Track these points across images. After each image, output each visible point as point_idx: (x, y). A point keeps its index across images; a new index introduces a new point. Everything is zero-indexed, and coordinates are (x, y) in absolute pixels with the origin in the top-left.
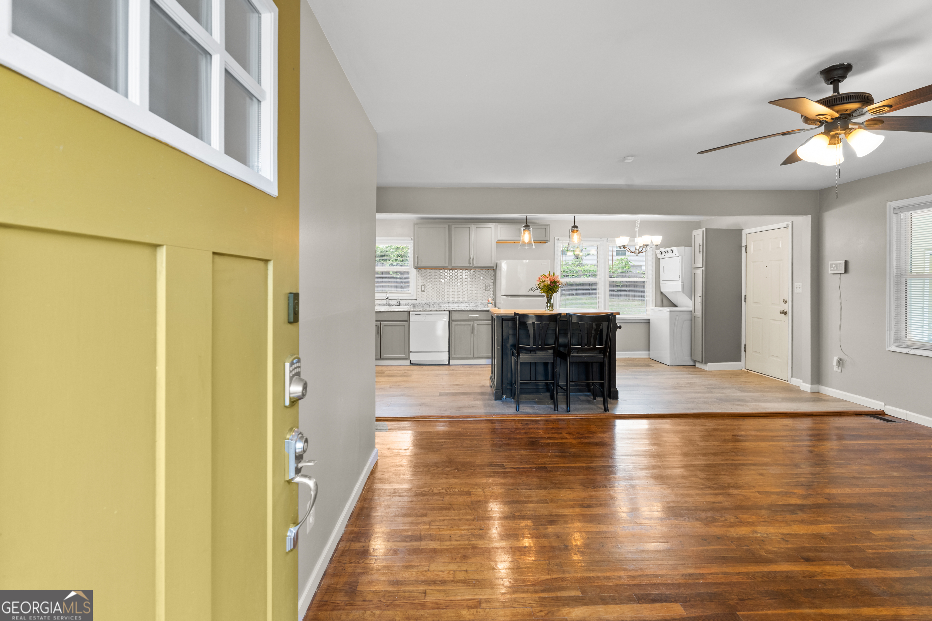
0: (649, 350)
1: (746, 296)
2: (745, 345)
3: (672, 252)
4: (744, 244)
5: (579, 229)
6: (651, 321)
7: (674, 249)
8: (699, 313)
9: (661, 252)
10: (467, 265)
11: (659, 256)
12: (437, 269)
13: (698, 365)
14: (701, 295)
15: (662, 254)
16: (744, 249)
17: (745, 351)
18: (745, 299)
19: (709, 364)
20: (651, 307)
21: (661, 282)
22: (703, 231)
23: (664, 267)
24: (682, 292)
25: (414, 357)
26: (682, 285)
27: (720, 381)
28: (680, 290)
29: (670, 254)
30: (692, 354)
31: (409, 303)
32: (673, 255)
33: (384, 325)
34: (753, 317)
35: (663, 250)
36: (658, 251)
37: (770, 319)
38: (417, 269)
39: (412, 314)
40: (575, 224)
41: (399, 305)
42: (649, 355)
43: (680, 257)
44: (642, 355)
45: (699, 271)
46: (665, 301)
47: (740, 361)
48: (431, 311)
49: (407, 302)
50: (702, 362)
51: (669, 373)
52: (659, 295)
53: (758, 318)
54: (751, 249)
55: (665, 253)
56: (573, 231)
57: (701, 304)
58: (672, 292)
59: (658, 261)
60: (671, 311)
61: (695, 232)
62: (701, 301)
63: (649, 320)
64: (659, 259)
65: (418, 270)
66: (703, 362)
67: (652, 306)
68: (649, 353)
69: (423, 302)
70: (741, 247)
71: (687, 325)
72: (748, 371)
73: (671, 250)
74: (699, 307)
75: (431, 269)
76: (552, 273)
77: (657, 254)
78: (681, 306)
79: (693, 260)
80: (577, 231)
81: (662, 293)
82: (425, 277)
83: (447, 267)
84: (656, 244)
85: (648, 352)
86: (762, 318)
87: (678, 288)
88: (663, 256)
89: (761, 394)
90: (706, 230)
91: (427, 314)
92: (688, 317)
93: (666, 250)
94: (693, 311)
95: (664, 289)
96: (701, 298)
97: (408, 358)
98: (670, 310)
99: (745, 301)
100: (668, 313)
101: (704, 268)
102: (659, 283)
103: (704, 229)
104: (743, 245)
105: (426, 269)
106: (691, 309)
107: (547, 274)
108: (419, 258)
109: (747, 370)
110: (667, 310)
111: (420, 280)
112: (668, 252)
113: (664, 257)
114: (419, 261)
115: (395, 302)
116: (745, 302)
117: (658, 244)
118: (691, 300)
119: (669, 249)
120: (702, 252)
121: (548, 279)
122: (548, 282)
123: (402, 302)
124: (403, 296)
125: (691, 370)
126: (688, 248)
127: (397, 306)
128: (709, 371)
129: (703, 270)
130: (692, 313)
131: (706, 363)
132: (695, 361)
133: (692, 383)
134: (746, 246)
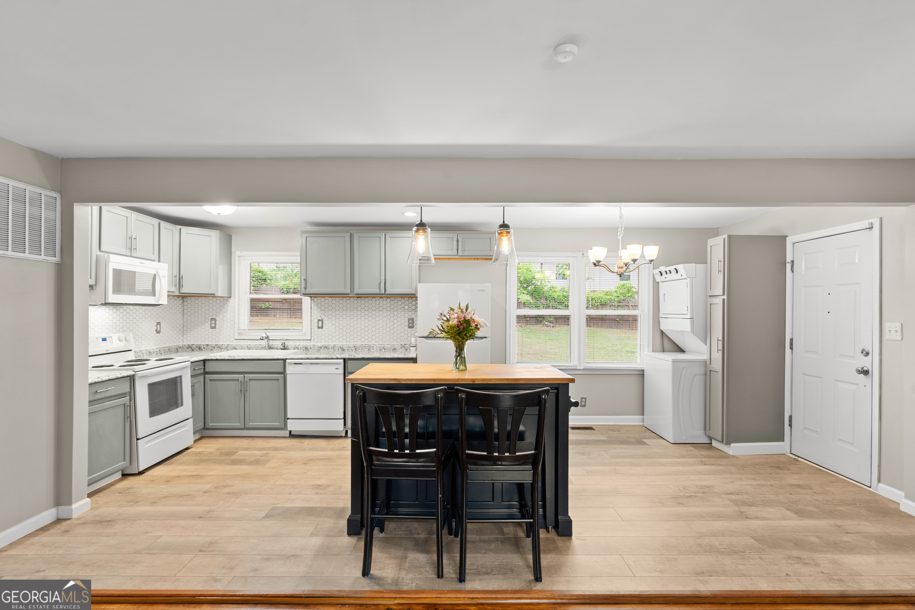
0: (643, 414)
1: (792, 340)
2: (791, 417)
3: (677, 272)
4: (789, 259)
5: (512, 231)
6: (645, 373)
7: (680, 267)
8: (717, 365)
9: (660, 272)
10: (377, 291)
11: (658, 278)
12: (340, 297)
13: (715, 444)
14: (721, 338)
15: (661, 275)
16: (788, 266)
17: (790, 425)
18: (791, 344)
19: (733, 445)
20: (646, 353)
21: (661, 316)
22: (724, 239)
23: (664, 294)
24: (692, 332)
25: (293, 426)
26: (691, 321)
27: (755, 483)
28: (689, 329)
29: (674, 275)
30: (706, 426)
31: (299, 345)
32: (678, 276)
33: (249, 380)
34: (804, 374)
35: (663, 269)
36: (657, 271)
37: (837, 380)
38: (311, 297)
39: (289, 364)
40: (504, 222)
41: (285, 348)
42: (643, 422)
43: (688, 279)
44: (634, 420)
45: (718, 301)
46: (667, 344)
47: (783, 440)
48: (317, 359)
49: (297, 343)
50: (722, 442)
51: (670, 460)
52: (658, 334)
53: (814, 376)
54: (801, 266)
55: (667, 273)
56: (501, 233)
57: (720, 353)
58: (677, 332)
59: (656, 285)
60: (674, 361)
61: (711, 242)
62: (720, 347)
63: (643, 370)
64: (658, 283)
65: (313, 298)
66: (724, 442)
67: (648, 351)
68: (643, 419)
69: (320, 344)
70: (785, 264)
71: (699, 382)
72: (796, 457)
73: (676, 269)
74: (717, 356)
75: (332, 297)
76: (463, 306)
77: (655, 276)
78: (692, 352)
79: (709, 283)
80: (508, 233)
81: (662, 332)
82: (323, 308)
83: (349, 294)
84: (650, 259)
85: (641, 417)
86: (821, 378)
87: (686, 326)
88: (663, 278)
89: (832, 522)
90: (730, 237)
91: (311, 364)
92: (700, 370)
93: (667, 269)
94: (708, 362)
95: (664, 327)
96: (720, 343)
97: (285, 427)
98: (673, 359)
99: (791, 348)
100: (670, 364)
101: (725, 297)
102: (659, 317)
103: (726, 236)
104: (787, 261)
105: (324, 297)
106: (706, 357)
107: (456, 307)
108: (308, 281)
109: (793, 456)
110: (670, 357)
111: (315, 312)
112: (670, 273)
113: (666, 280)
114: (308, 286)
115: (279, 344)
116: (790, 350)
117: (654, 258)
118: (706, 344)
119: (672, 268)
120: (722, 272)
121: (456, 315)
122: (454, 322)
123: (288, 344)
124: (291, 335)
125: (705, 453)
126: (700, 267)
127: (282, 349)
128: (734, 457)
129: (724, 300)
130: (706, 364)
131: (728, 443)
132: (711, 439)
133: (708, 487)
134: (793, 262)
